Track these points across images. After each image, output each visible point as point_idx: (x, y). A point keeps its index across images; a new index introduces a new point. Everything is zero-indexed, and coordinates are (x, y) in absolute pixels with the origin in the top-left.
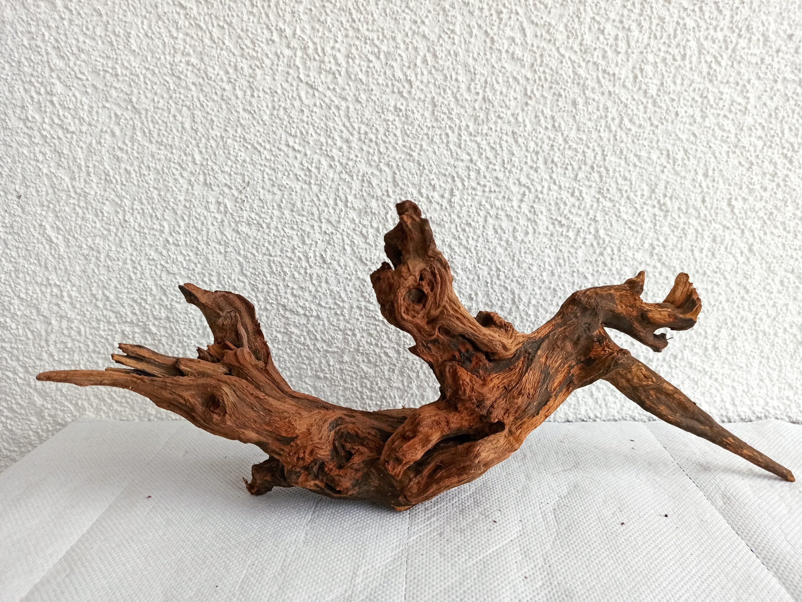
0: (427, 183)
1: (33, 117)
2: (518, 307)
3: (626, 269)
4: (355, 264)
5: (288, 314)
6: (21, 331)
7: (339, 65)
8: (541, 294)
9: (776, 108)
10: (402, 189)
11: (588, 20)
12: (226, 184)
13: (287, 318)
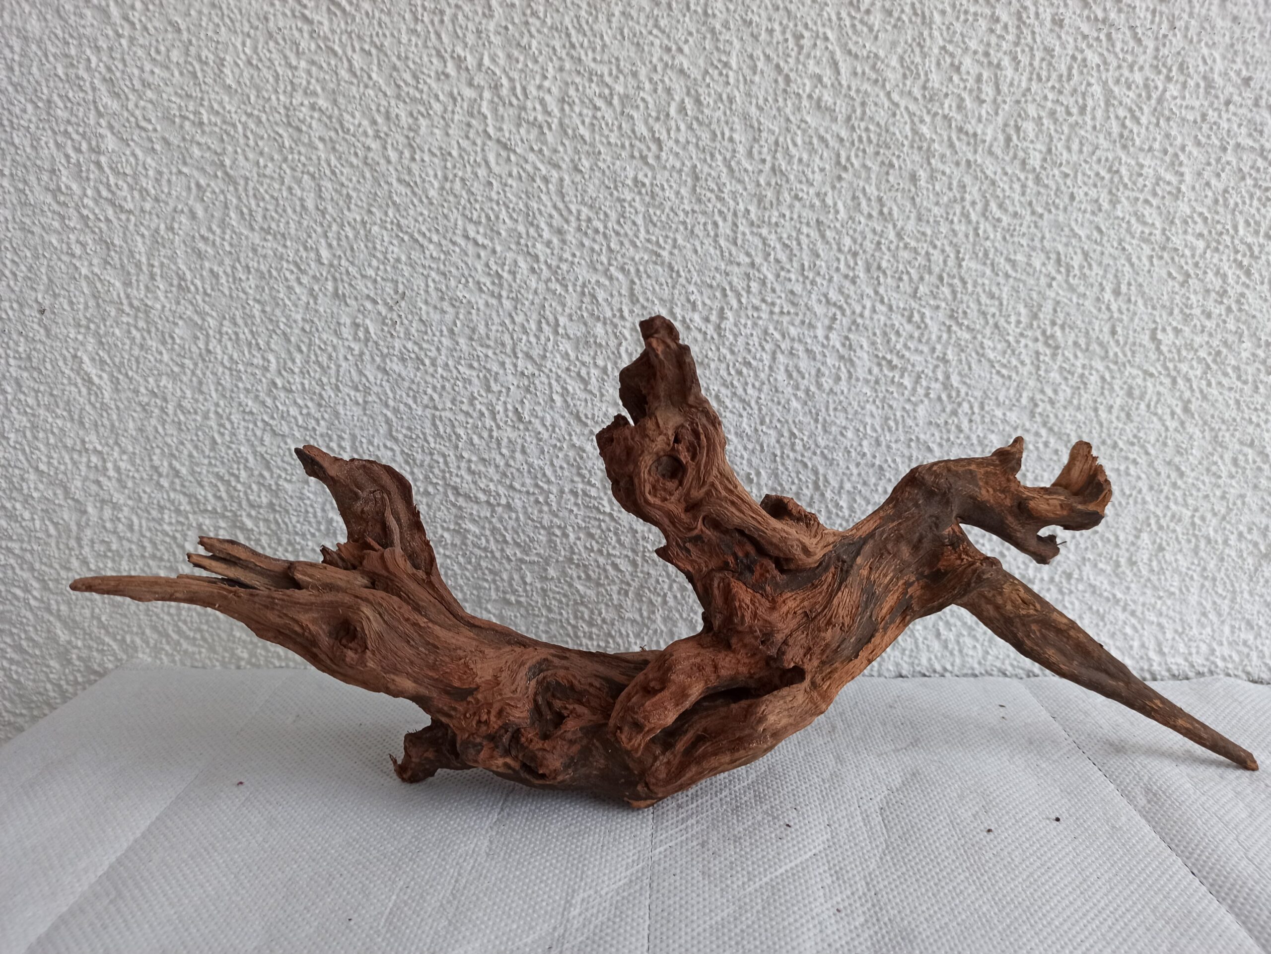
0: (683, 298)
1: (68, 187)
2: (823, 495)
3: (993, 437)
4: (569, 424)
5: (461, 501)
6: (38, 523)
7: (549, 114)
8: (859, 474)
9: (1226, 191)
10: (643, 307)
11: (936, 51)
12: (368, 297)
13: (460, 508)
